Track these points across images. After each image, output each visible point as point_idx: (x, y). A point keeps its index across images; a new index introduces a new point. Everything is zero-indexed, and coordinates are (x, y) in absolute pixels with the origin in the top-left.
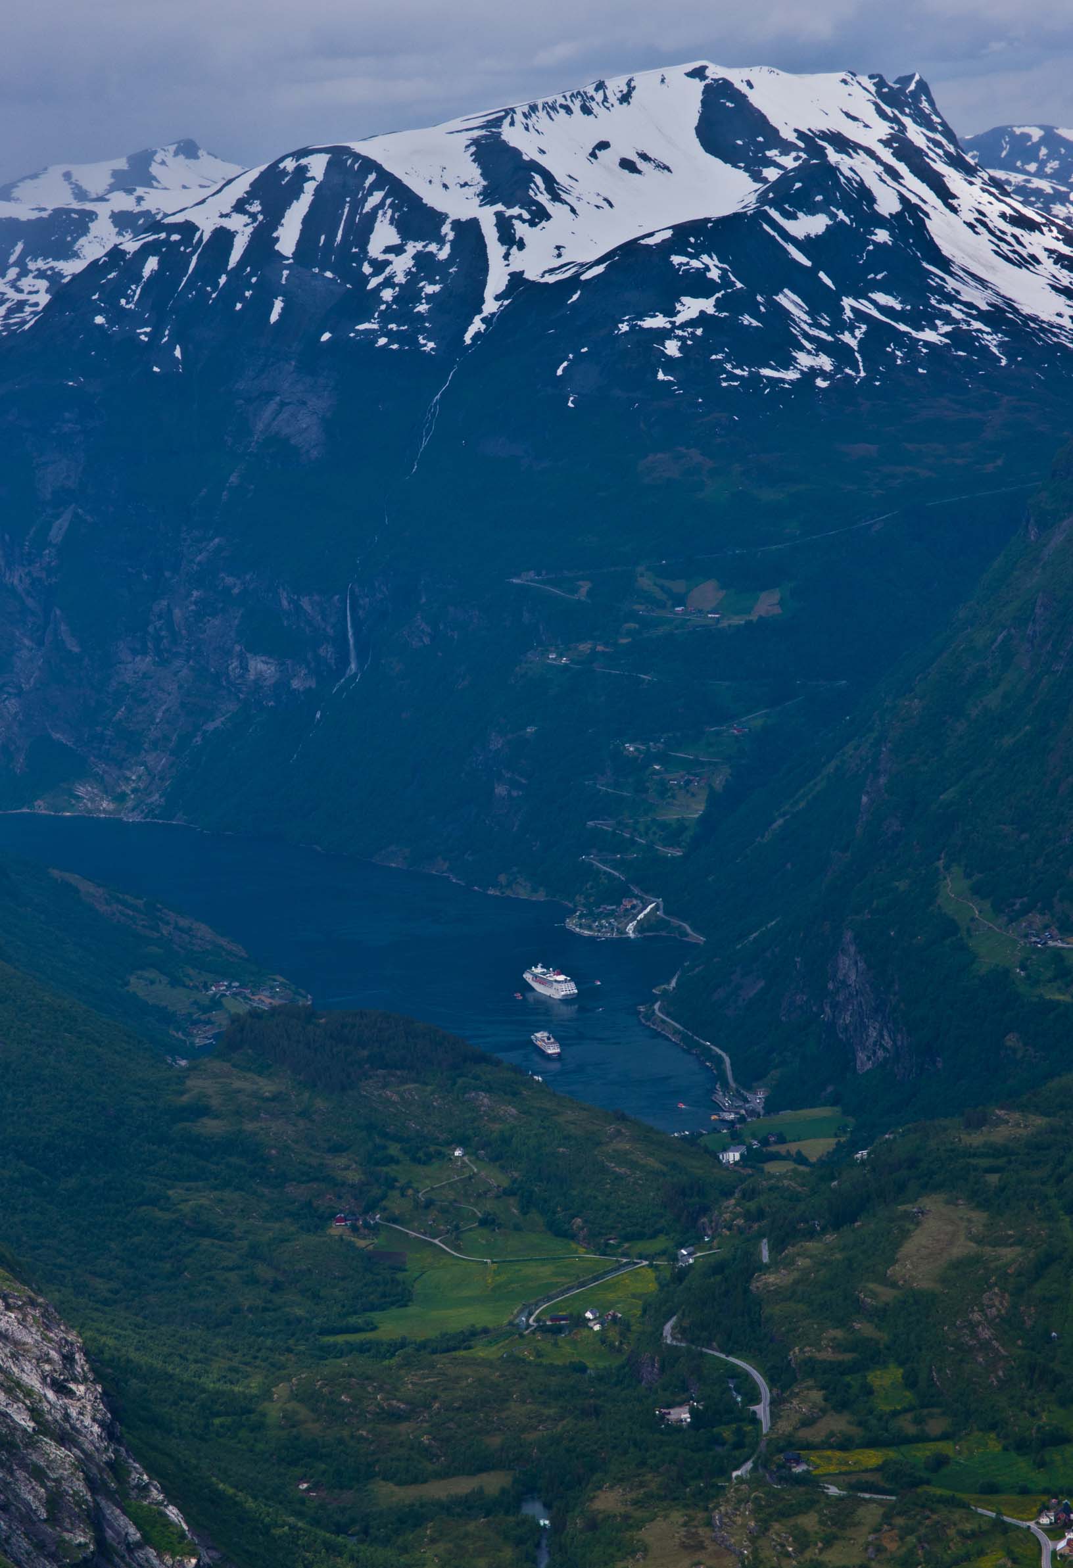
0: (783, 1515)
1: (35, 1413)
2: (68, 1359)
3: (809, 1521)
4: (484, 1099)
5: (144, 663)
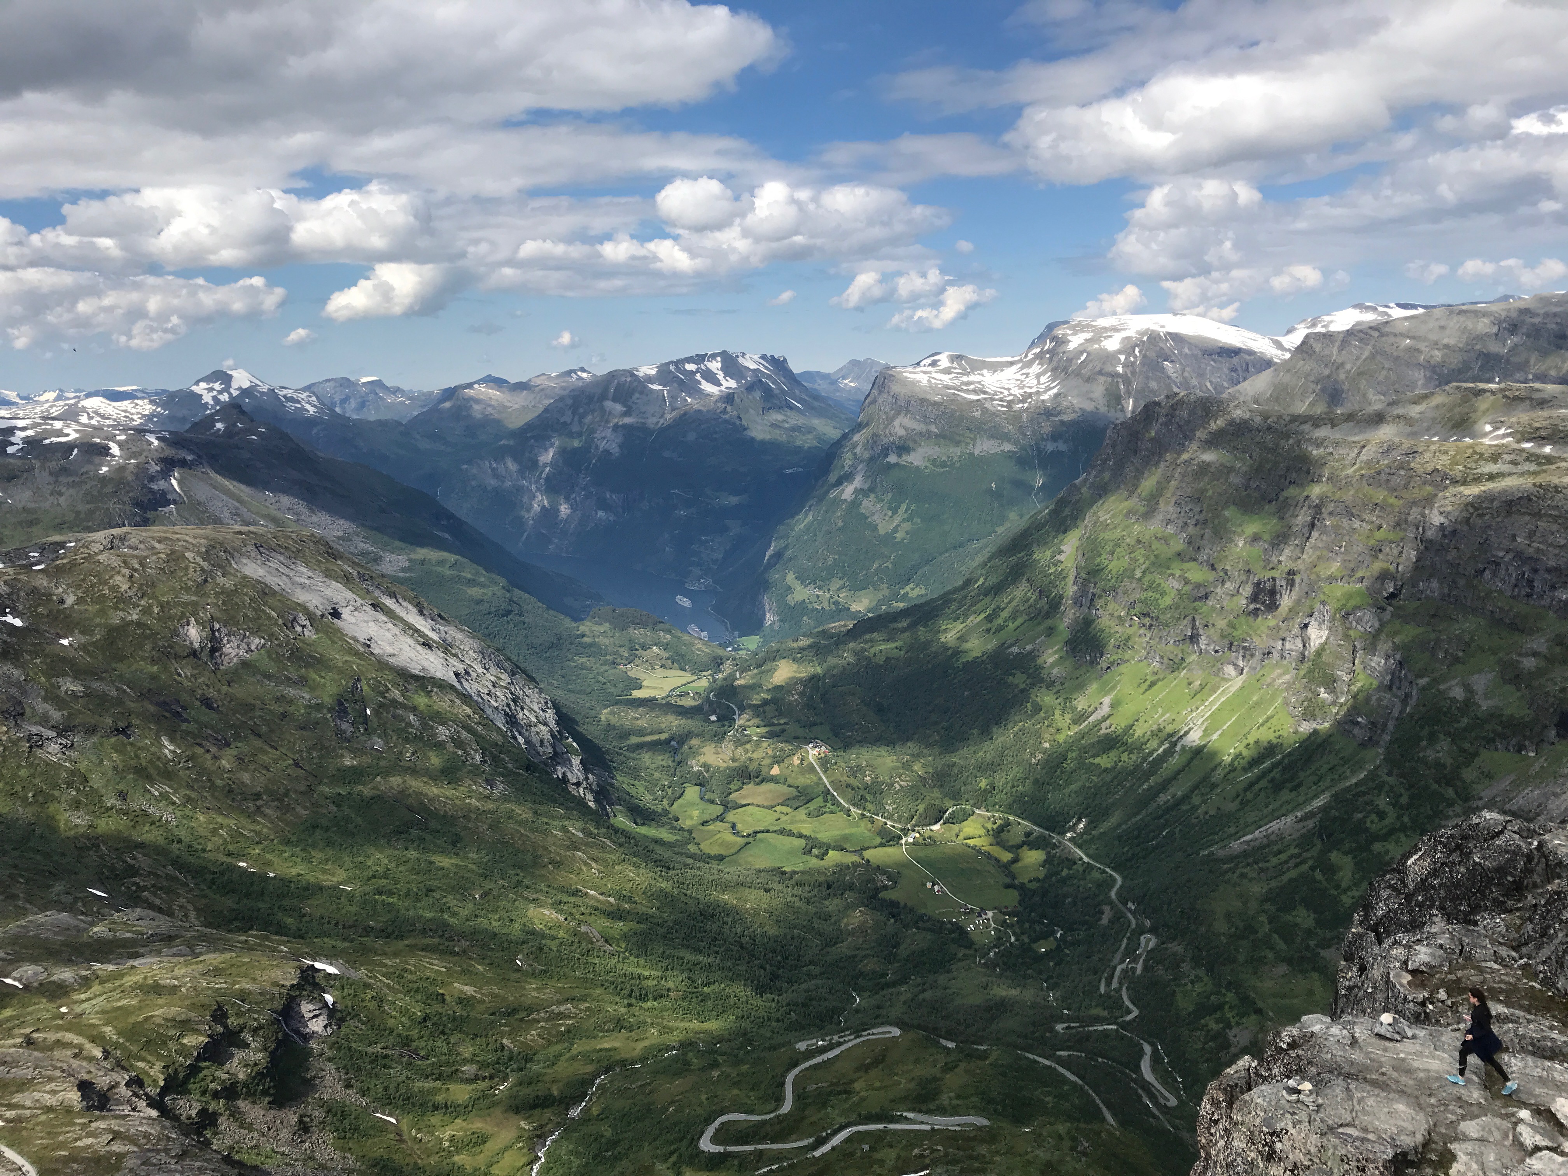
0: (741, 745)
1: (537, 717)
2: (546, 703)
3: (748, 746)
4: (662, 634)
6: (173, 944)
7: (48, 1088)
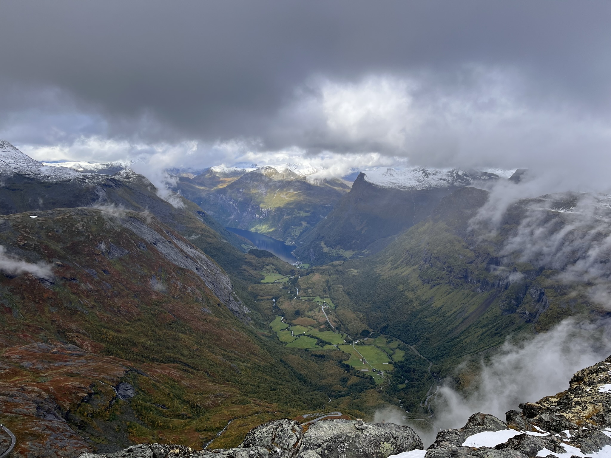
1: (224, 286)
3: (300, 303)
5: (246, 214)
6: (81, 358)
7: (25, 407)
